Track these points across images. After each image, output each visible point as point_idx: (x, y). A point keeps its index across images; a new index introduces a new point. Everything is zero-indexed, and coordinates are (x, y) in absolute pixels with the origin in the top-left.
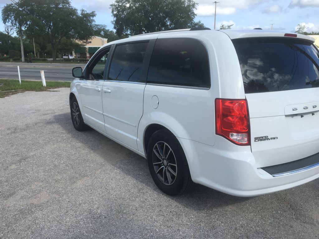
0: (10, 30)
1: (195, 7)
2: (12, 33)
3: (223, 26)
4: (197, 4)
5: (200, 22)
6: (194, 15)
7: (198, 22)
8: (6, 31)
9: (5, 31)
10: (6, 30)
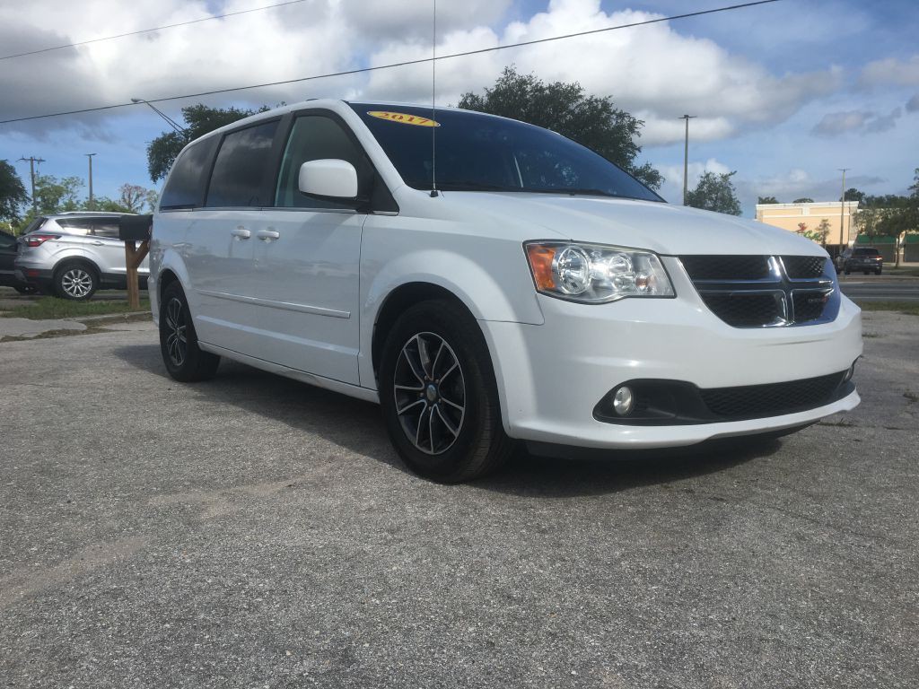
0: (134, 197)
1: (636, 130)
2: (139, 205)
3: (708, 176)
4: (641, 122)
5: (647, 166)
6: (635, 149)
7: (644, 165)
8: (125, 200)
9: (122, 200)
10: (126, 197)
